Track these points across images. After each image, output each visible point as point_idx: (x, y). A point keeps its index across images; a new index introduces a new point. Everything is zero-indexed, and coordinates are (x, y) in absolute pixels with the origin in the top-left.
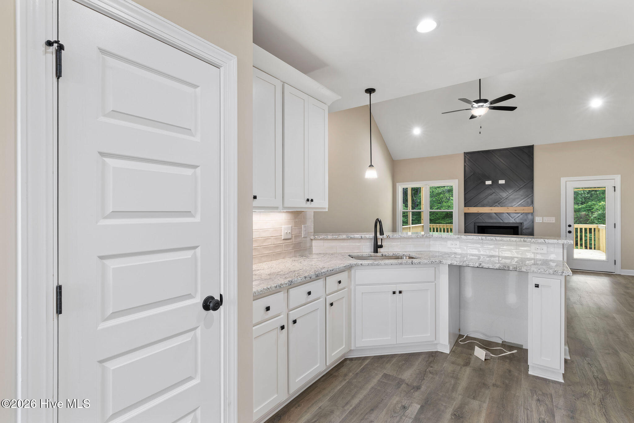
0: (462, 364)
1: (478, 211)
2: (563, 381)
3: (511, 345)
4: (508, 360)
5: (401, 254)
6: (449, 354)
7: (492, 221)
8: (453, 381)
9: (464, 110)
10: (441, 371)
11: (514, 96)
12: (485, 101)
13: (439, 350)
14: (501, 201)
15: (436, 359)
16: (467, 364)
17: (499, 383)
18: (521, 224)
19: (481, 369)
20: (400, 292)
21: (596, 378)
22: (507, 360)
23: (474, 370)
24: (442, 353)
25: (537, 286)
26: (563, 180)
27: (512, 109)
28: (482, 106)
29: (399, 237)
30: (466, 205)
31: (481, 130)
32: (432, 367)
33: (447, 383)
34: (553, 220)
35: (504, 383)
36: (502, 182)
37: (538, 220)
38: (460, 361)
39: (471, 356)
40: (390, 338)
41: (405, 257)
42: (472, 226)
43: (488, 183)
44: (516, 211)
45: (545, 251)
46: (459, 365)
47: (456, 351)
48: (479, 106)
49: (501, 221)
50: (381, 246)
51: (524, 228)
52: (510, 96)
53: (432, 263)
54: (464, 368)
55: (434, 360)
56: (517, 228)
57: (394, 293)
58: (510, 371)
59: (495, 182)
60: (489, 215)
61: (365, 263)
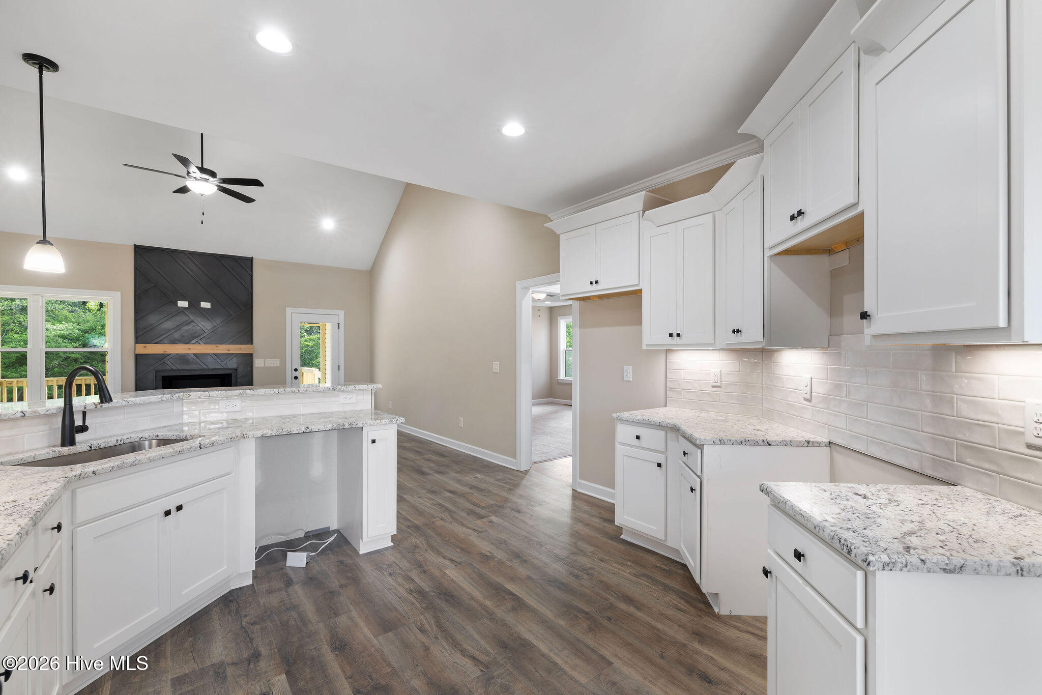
0: (283, 586)
1: (165, 352)
2: (392, 544)
3: (316, 533)
4: (329, 552)
5: (134, 437)
6: (252, 585)
7: (188, 367)
8: (294, 614)
9: (173, 174)
10: (265, 612)
11: (261, 185)
12: (213, 174)
13: (233, 588)
14: (205, 335)
15: (240, 602)
16: (289, 582)
17: (343, 582)
18: (236, 370)
19: (310, 578)
20: (179, 508)
21: (409, 527)
22: (327, 552)
23: (304, 584)
24: (240, 588)
25: (374, 442)
26: (289, 311)
27: (248, 200)
28: (207, 180)
29: (124, 403)
30: (138, 340)
31: (204, 218)
32: (246, 616)
33: (288, 621)
34: (277, 364)
35: (348, 579)
36: (206, 305)
37: (258, 363)
38: (276, 584)
39: (284, 570)
40: (157, 609)
41: (147, 443)
42: (152, 376)
43: (183, 304)
44: (229, 350)
45: (353, 400)
46: (280, 590)
47: (258, 575)
48: (202, 179)
49: (205, 367)
50: (84, 429)
51: (239, 376)
52: (256, 183)
53: (232, 439)
54: (290, 589)
55: (238, 605)
56: (230, 375)
57: (168, 513)
58: (342, 562)
59: (194, 305)
60: (183, 358)
61: (104, 466)
